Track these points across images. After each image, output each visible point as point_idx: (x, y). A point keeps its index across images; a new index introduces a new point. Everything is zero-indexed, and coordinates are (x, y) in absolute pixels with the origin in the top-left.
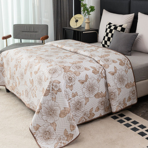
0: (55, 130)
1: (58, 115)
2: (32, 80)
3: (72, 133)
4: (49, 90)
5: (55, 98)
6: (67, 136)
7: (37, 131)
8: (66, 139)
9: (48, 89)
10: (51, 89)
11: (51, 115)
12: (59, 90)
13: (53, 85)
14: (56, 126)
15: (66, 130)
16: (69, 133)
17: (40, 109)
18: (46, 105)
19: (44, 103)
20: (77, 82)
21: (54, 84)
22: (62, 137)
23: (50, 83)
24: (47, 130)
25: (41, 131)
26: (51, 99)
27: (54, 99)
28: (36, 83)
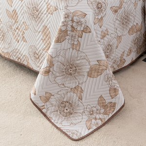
0: (81, 98)
1: (86, 74)
2: (15, 11)
3: (113, 101)
4: (66, 31)
5: (79, 44)
6: (105, 106)
7: (48, 103)
8: (102, 111)
9: (63, 29)
10: (69, 28)
11: (71, 74)
12: (87, 30)
13: (72, 21)
14: (82, 91)
15: (101, 97)
16: (107, 101)
17: (50, 67)
18: (61, 59)
19: (57, 56)
20: (108, 10)
21: (75, 18)
22: (95, 109)
23: (67, 16)
24: (65, 100)
25: (54, 103)
26: (69, 46)
27: (76, 46)
28: (24, 17)
